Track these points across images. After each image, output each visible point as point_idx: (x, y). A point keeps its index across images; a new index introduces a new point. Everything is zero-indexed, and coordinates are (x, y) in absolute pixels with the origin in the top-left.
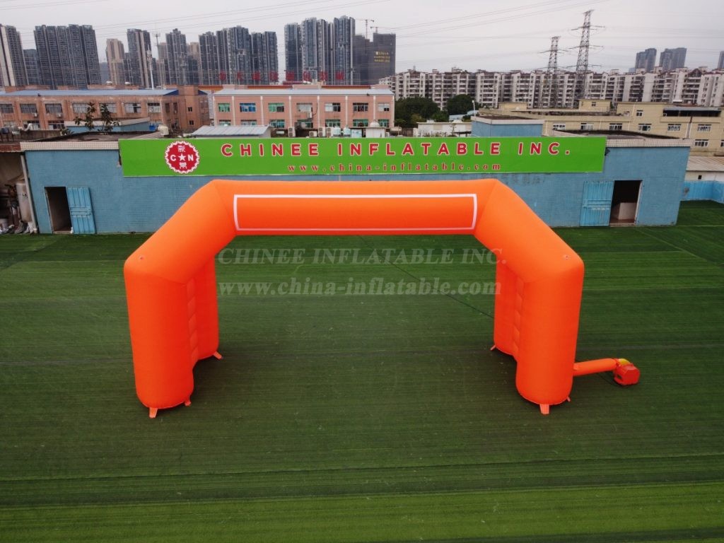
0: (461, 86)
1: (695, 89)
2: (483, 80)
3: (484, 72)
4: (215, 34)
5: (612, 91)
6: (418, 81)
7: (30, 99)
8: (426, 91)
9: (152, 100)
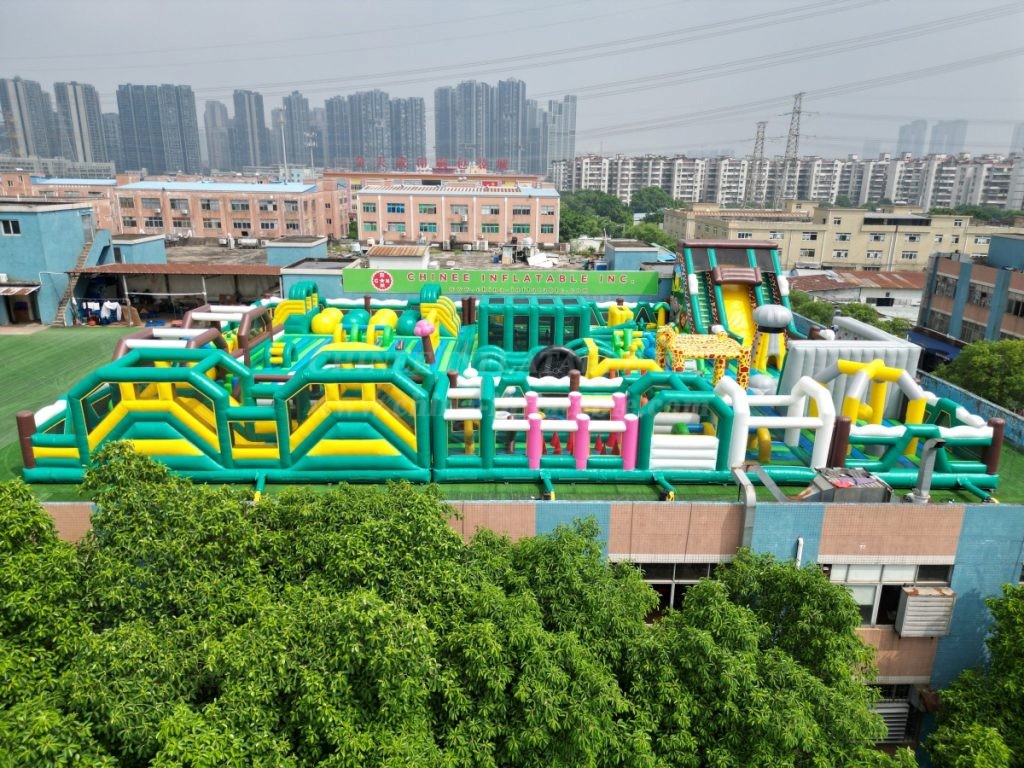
0: (653, 176)
1: (952, 181)
2: (682, 167)
3: (684, 158)
4: (346, 99)
5: (848, 182)
6: (599, 169)
7: (153, 193)
8: (610, 181)
9: (289, 197)
